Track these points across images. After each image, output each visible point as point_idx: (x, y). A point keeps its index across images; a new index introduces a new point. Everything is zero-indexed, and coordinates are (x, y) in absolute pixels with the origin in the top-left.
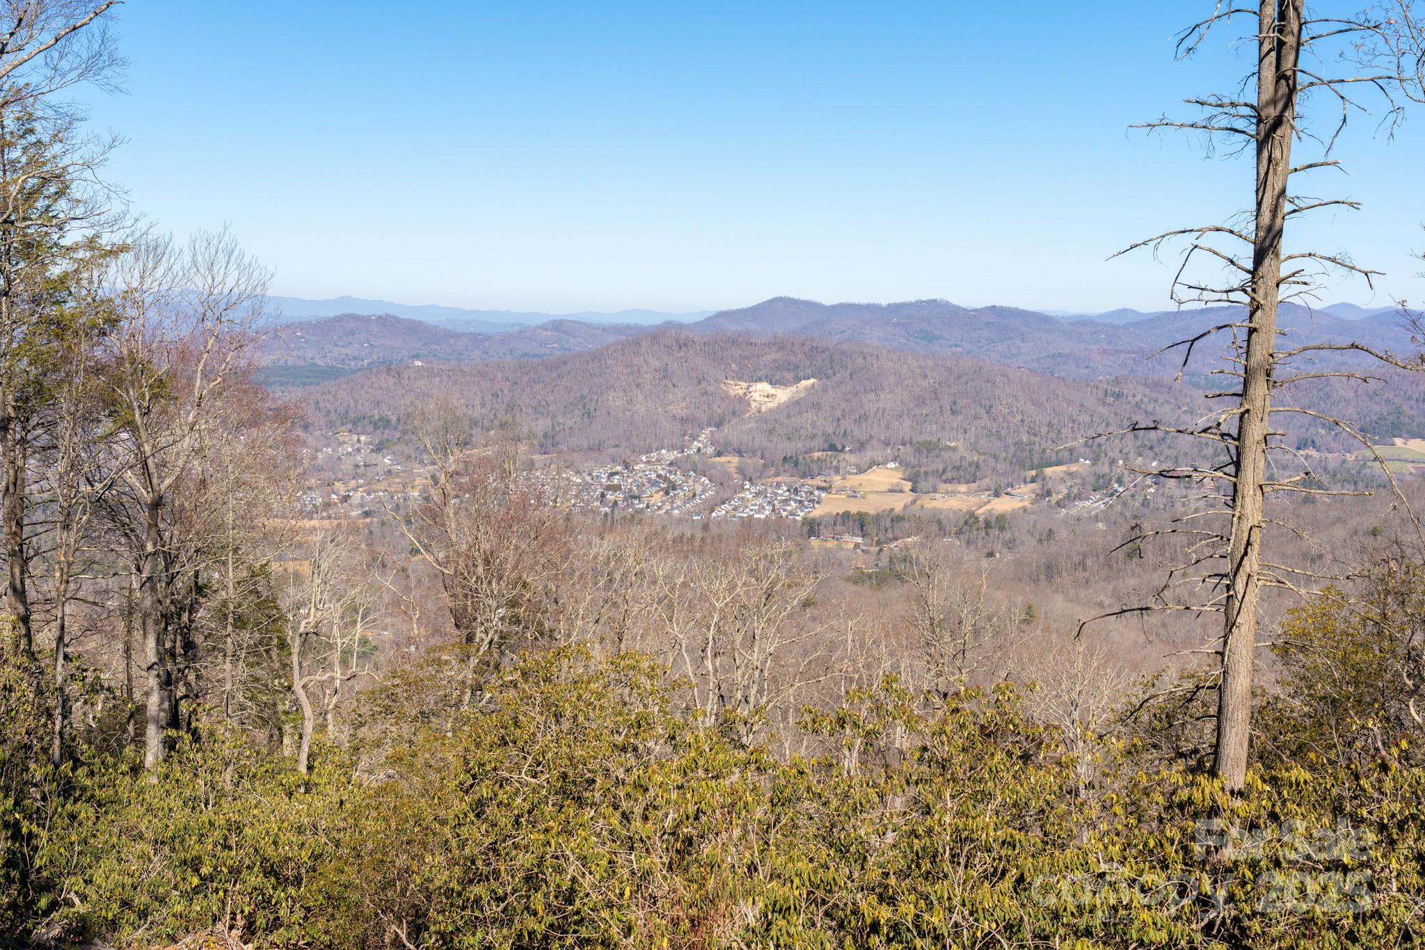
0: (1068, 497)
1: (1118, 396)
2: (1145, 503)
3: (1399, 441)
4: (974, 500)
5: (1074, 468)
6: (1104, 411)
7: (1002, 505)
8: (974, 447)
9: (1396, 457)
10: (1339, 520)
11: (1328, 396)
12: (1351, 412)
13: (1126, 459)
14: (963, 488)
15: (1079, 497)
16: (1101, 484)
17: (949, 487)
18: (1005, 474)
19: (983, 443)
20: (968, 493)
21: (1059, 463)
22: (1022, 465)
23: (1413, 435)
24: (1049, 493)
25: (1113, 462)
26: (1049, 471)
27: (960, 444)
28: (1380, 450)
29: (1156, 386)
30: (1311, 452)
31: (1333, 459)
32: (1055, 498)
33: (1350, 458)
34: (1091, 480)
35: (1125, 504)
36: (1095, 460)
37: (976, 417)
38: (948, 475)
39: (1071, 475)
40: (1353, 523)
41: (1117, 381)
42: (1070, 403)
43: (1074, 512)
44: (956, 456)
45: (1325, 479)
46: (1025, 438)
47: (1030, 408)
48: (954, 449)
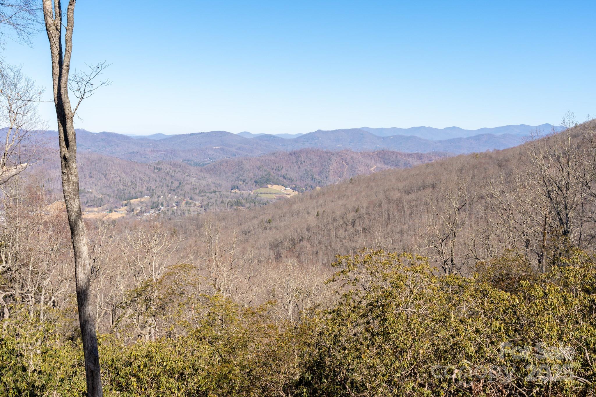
0: (141, 211)
1: (160, 169)
2: (173, 213)
3: (269, 186)
4: (101, 214)
5: (143, 200)
6: (154, 175)
7: (114, 216)
8: (100, 192)
9: (269, 192)
10: (255, 217)
11: (242, 168)
12: (251, 175)
13: (164, 196)
14: (96, 209)
15: (145, 211)
16: (155, 206)
17: (90, 209)
18: (113, 203)
19: (104, 189)
20: (98, 211)
21: (136, 198)
22: (121, 198)
23: (275, 183)
24: (133, 210)
25: (159, 197)
26: (132, 201)
27: (94, 190)
28: (262, 190)
29: (175, 165)
30: (237, 191)
31: (245, 194)
32: (135, 212)
33: (252, 193)
34: (150, 204)
35: (165, 214)
36: (151, 196)
37: (100, 179)
38: (89, 204)
39: (142, 202)
40: (260, 218)
41: (159, 163)
42: (140, 172)
43: (144, 218)
44: (92, 196)
45: (243, 201)
46: (121, 187)
47: (123, 175)
48: (91, 193)
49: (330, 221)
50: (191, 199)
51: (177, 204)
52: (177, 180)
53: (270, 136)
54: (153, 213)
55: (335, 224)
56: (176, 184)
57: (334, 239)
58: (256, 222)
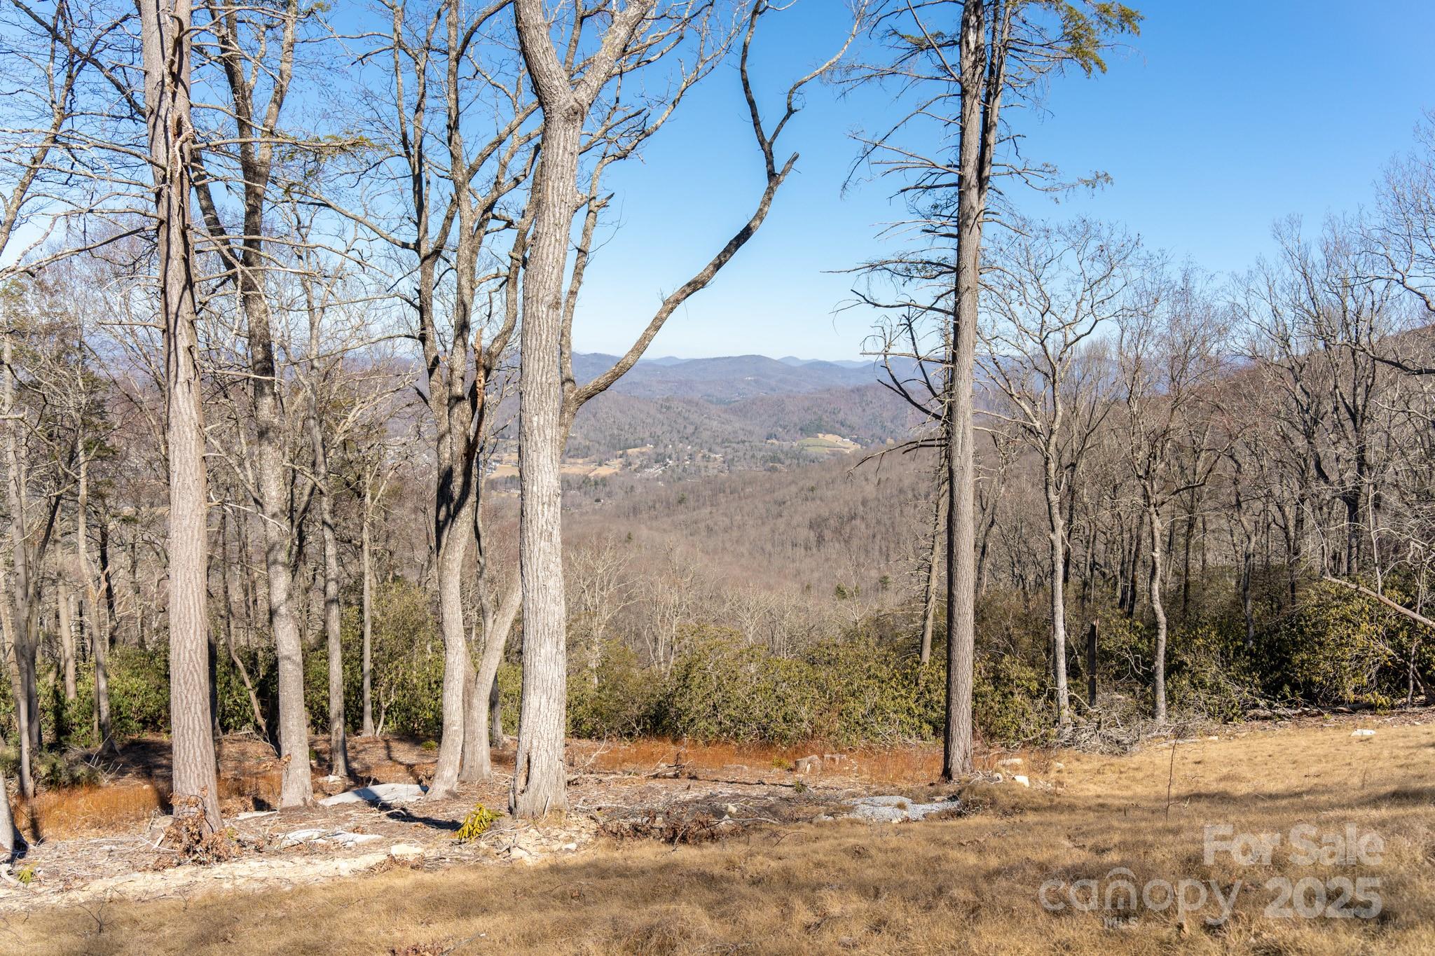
0: (641, 466)
1: (668, 408)
2: (684, 470)
3: (820, 435)
4: (587, 468)
5: (644, 450)
6: (660, 416)
7: (604, 471)
8: (586, 437)
9: (819, 444)
10: (793, 482)
11: (783, 410)
12: (796, 419)
13: (673, 445)
14: (580, 461)
15: (647, 466)
16: (660, 459)
17: (572, 460)
18: (604, 453)
19: (592, 434)
20: (583, 464)
21: (635, 447)
22: (615, 448)
23: (828, 432)
24: (630, 464)
25: (666, 446)
26: (630, 451)
27: (578, 435)
28: (810, 440)
29: (690, 402)
30: (774, 441)
31: (786, 445)
32: (633, 467)
33: (795, 444)
34: (654, 456)
35: (673, 471)
36: (656, 445)
37: (588, 419)
39: (643, 454)
40: (801, 483)
41: (667, 400)
42: (641, 411)
43: (645, 475)
44: (576, 442)
45: (782, 456)
46: (616, 432)
47: (618, 414)
48: (575, 438)
49: (895, 492)
50: (710, 450)
51: (691, 457)
52: (692, 423)
53: (825, 363)
54: (656, 470)
55: (902, 497)
56: (690, 429)
57: (898, 519)
58: (794, 489)
